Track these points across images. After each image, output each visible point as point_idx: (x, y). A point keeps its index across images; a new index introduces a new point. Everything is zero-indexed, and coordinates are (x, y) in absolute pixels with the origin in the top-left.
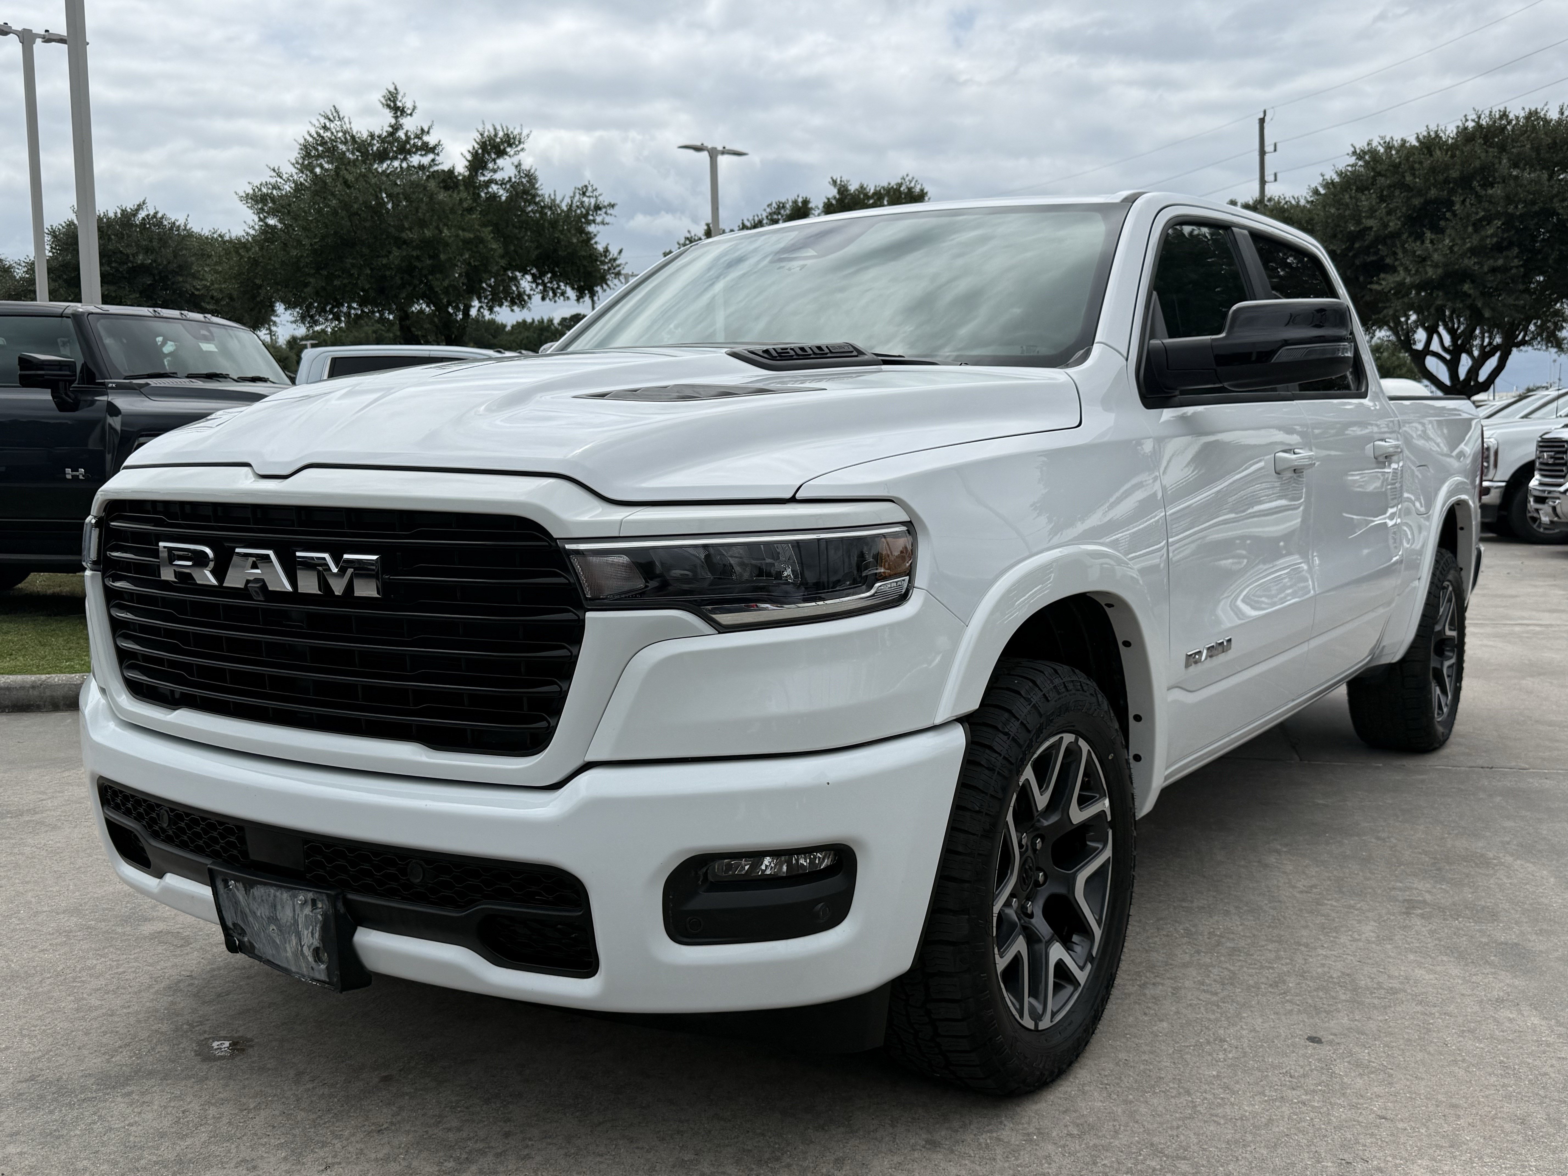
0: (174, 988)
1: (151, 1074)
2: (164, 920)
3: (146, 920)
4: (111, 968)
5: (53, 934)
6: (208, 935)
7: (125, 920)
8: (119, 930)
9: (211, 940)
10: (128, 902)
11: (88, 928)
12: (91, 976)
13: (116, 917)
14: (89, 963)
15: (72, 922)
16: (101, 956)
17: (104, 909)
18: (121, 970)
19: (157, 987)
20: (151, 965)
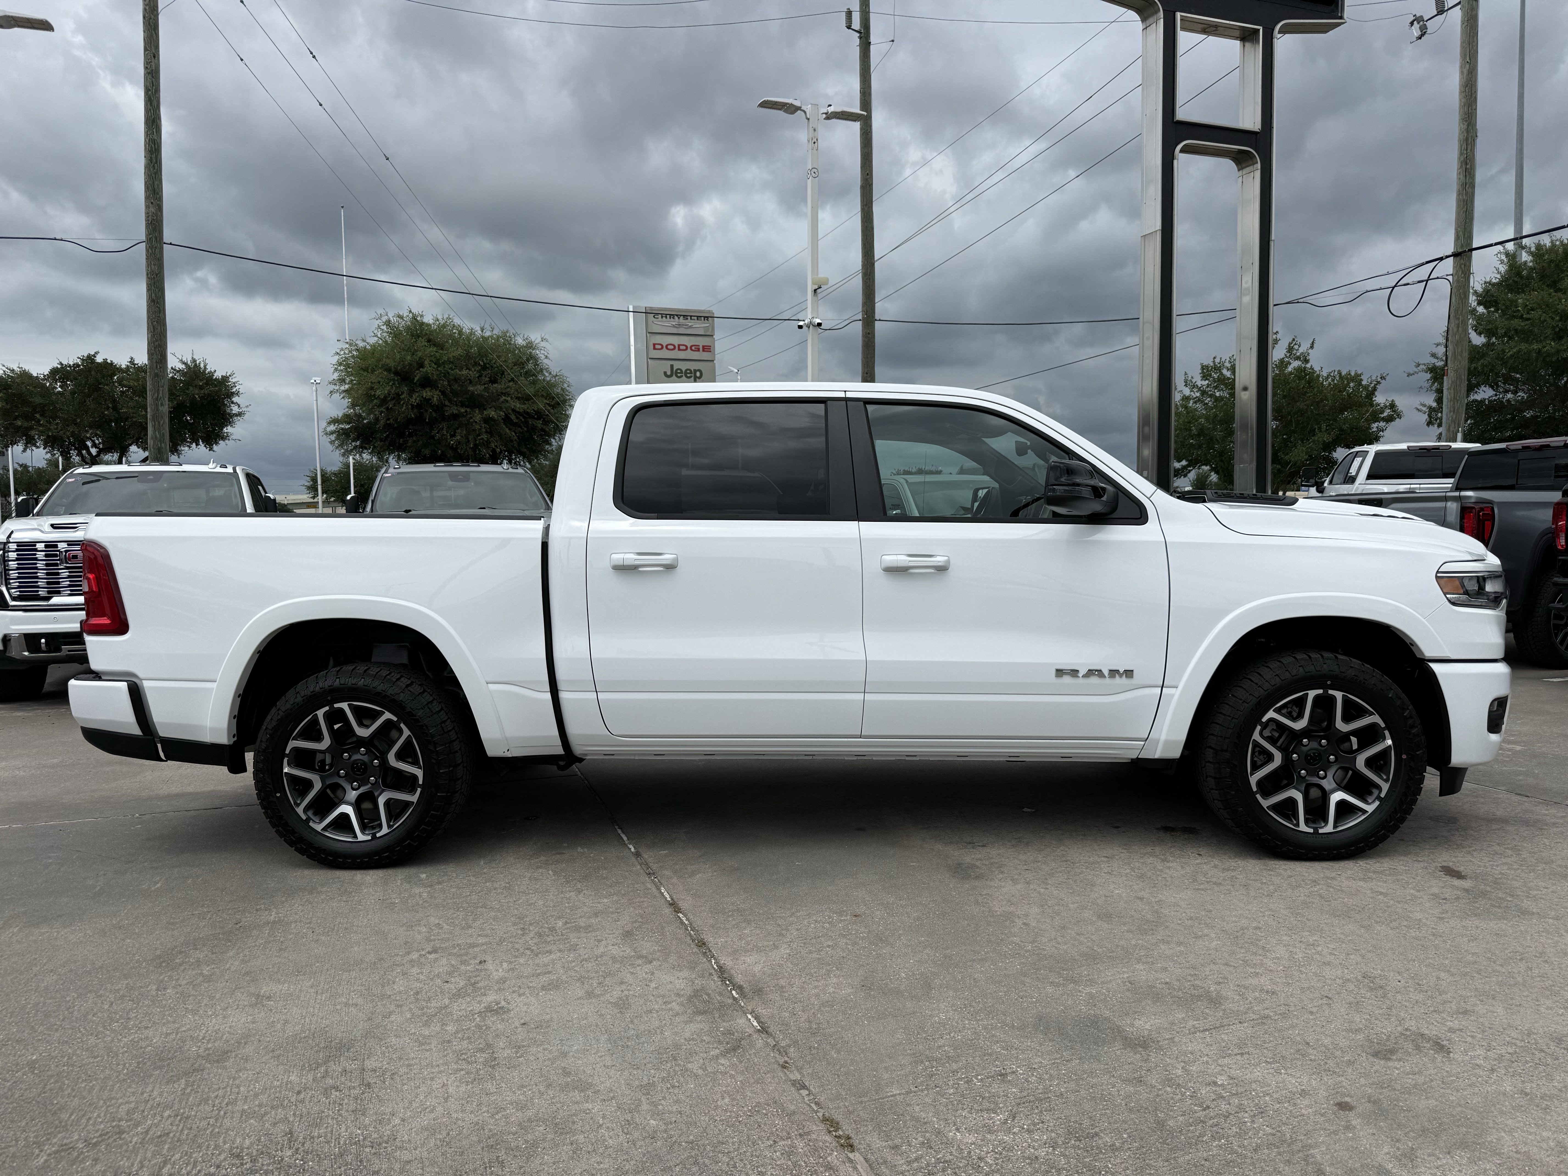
0: (1460, 846)
1: (1483, 819)
2: (1453, 886)
3: (1466, 891)
4: (1497, 866)
5: (1541, 898)
6: (1426, 868)
7: (1484, 894)
8: (1488, 889)
9: (1426, 864)
10: (1478, 908)
11: (1513, 896)
12: (1511, 865)
13: (1490, 899)
14: (1513, 872)
15: (1526, 903)
16: (1503, 874)
17: (1499, 907)
18: (1491, 863)
19: (1471, 849)
20: (1471, 861)
